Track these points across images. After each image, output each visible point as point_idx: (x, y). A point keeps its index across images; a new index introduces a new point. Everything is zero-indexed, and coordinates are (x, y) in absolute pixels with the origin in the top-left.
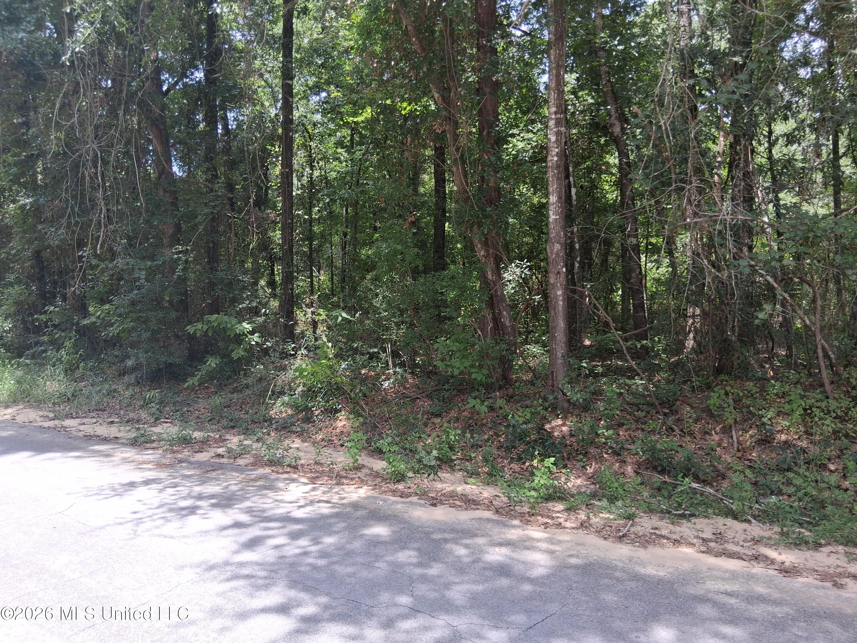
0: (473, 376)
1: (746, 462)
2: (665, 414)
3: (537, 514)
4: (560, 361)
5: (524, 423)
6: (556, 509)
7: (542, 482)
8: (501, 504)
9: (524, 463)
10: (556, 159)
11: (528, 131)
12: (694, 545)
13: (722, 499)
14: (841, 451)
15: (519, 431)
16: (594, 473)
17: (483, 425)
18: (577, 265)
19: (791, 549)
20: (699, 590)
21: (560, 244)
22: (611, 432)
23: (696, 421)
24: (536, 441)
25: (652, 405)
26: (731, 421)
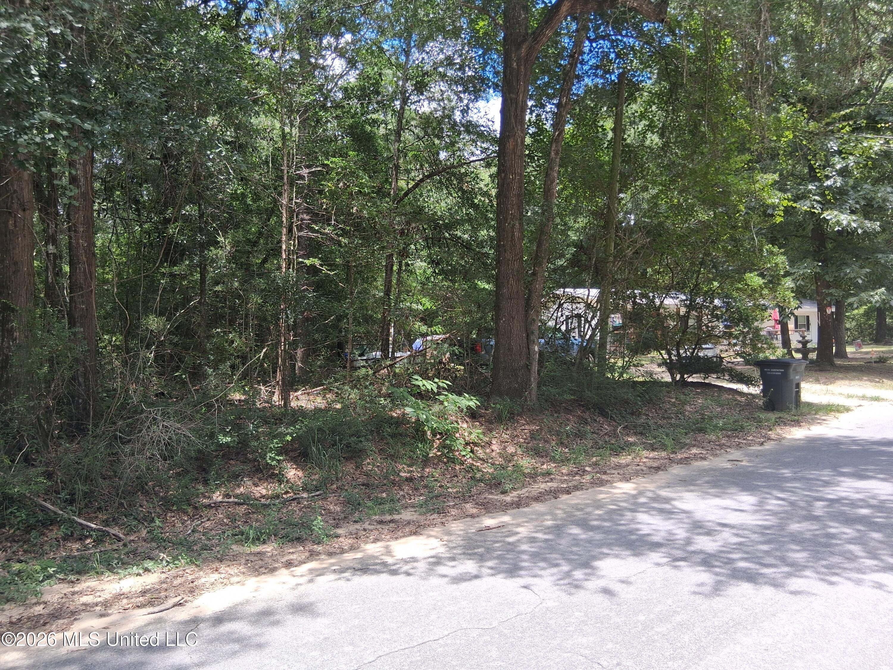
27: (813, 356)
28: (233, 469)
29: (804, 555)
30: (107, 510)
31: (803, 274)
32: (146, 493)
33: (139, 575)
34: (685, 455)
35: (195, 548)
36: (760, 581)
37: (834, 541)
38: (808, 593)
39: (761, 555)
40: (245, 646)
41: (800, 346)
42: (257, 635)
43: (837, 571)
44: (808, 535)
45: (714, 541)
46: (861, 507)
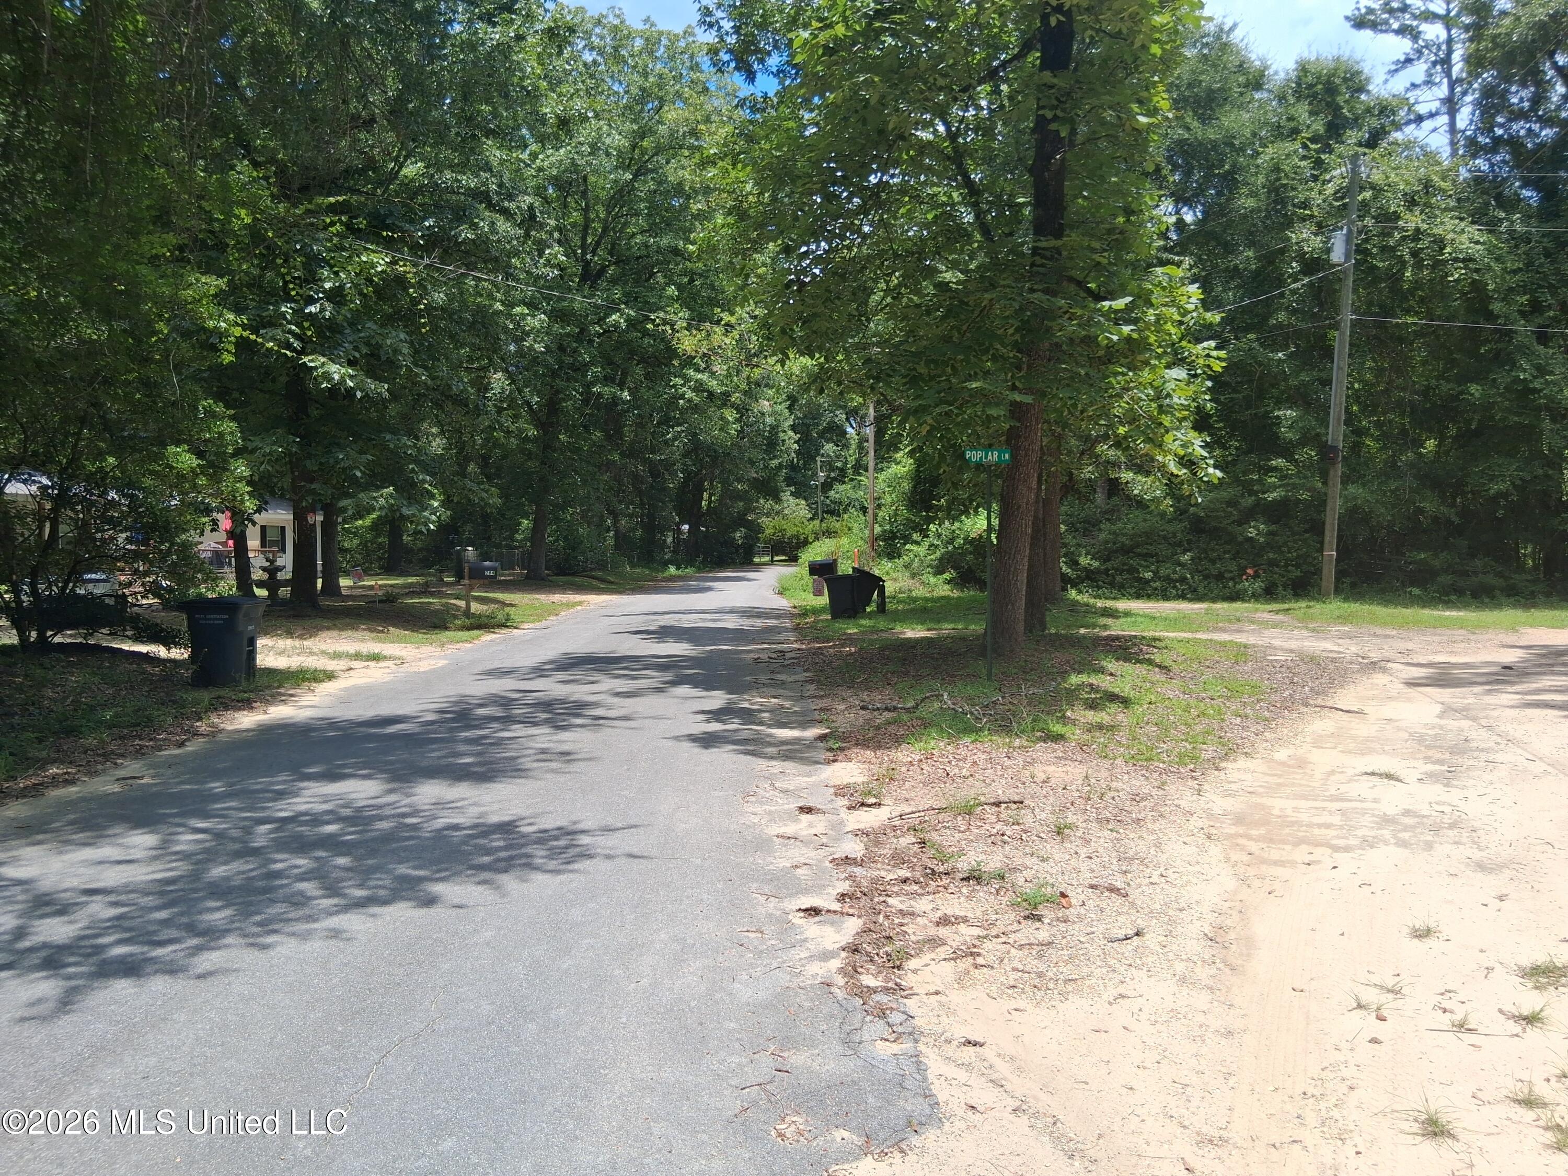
27: (285, 592)
29: (228, 912)
31: (270, 454)
34: (34, 780)
36: (148, 970)
37: (278, 882)
38: (225, 971)
39: (155, 928)
41: (266, 576)
43: (276, 927)
44: (237, 881)
45: (71, 922)
46: (328, 823)
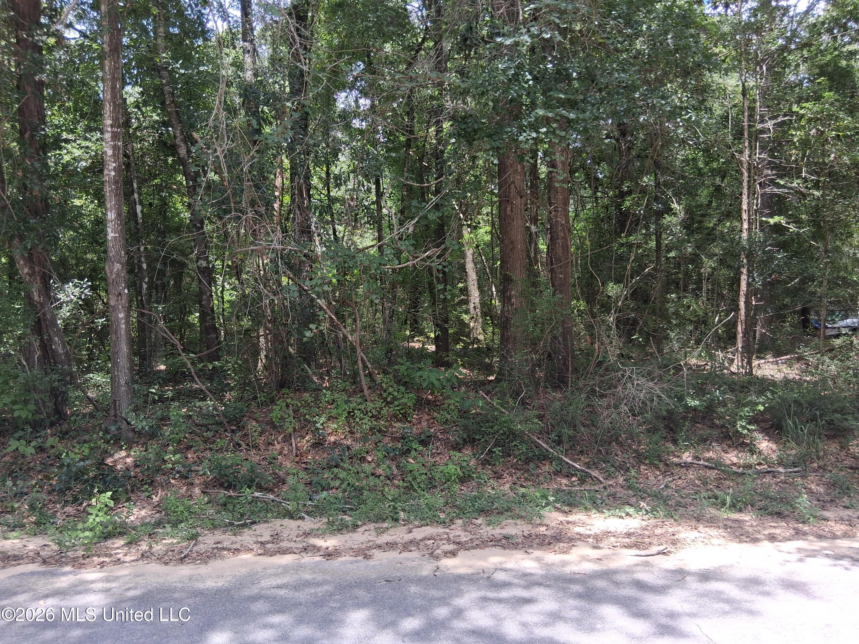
0: (16, 414)
1: (303, 465)
2: (233, 431)
3: (93, 555)
4: (123, 389)
5: (81, 460)
6: (116, 546)
7: (98, 519)
8: (50, 554)
9: (81, 503)
10: (113, 173)
11: (86, 139)
12: (252, 550)
13: (280, 503)
14: (376, 444)
15: (74, 469)
16: (160, 502)
17: (30, 469)
18: (145, 286)
19: (334, 535)
20: (254, 590)
21: (121, 263)
22: (178, 456)
23: (261, 434)
24: (95, 478)
25: (220, 424)
26: (290, 430)
28: (701, 432)
30: (588, 454)
32: (621, 444)
33: (621, 517)
35: (670, 503)
40: (737, 609)
42: (747, 601)
